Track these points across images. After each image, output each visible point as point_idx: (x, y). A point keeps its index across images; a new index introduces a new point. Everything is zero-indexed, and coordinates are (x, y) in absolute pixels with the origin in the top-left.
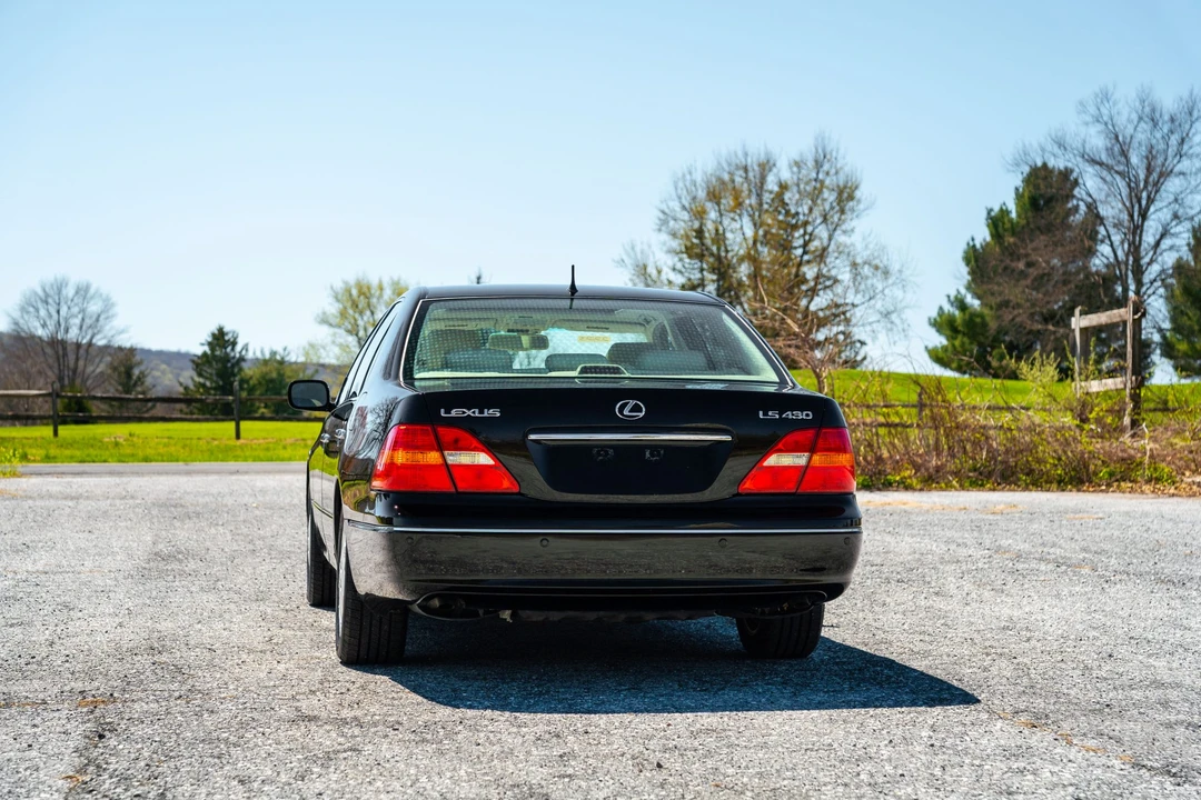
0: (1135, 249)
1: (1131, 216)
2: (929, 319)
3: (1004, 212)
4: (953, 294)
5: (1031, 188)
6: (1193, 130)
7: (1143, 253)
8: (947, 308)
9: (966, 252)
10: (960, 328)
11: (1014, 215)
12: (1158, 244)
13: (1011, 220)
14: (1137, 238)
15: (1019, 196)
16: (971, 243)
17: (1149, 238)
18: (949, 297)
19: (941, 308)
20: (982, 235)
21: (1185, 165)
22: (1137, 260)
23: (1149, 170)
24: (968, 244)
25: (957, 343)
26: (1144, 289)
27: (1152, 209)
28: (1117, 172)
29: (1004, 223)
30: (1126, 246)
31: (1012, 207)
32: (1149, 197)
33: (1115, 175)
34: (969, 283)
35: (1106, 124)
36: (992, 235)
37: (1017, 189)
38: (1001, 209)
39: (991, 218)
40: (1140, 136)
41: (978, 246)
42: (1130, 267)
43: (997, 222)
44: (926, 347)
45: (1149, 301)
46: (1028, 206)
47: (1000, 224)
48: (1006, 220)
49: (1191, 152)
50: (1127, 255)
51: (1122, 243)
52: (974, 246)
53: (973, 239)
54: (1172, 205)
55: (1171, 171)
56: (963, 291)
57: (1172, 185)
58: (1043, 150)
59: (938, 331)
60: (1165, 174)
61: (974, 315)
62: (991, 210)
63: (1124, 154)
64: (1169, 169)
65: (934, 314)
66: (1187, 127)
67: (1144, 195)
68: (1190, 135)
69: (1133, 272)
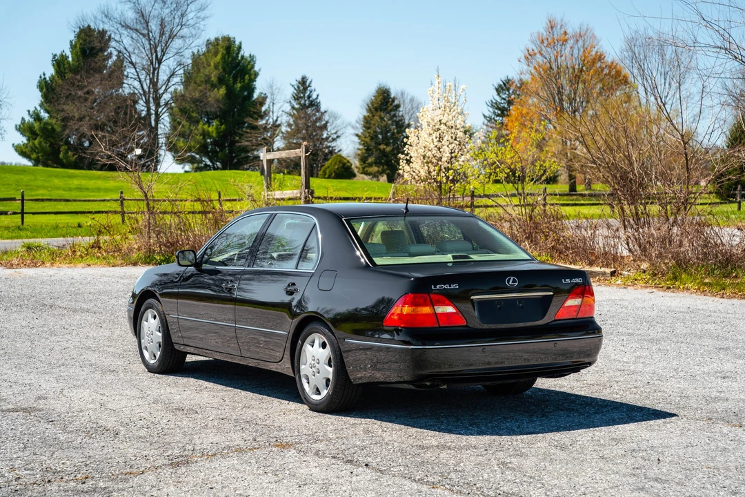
0: (154, 84)
1: (152, 63)
2: (16, 126)
3: (64, 57)
4: (32, 109)
5: (81, 41)
6: (189, 10)
7: (159, 86)
8: (27, 118)
9: (40, 82)
10: (38, 132)
11: (70, 59)
12: (168, 80)
13: (68, 63)
14: (155, 77)
15: (73, 47)
16: (43, 77)
17: (163, 77)
18: (29, 111)
19: (23, 119)
20: (50, 71)
21: (185, 31)
22: (156, 91)
23: (162, 34)
24: (41, 77)
25: (36, 142)
26: (160, 110)
27: (164, 58)
28: (141, 34)
29: (64, 65)
30: (148, 81)
31: (68, 53)
32: (162, 51)
33: (141, 36)
34: (42, 103)
35: (134, 3)
36: (57, 72)
37: (71, 42)
38: (62, 55)
39: (55, 61)
40: (155, 13)
41: (48, 79)
42: (151, 95)
43: (59, 63)
44: (13, 145)
45: (162, 117)
46: (79, 53)
47: (62, 66)
48: (66, 63)
49: (188, 23)
50: (149, 88)
51: (145, 80)
52: (45, 78)
53: (44, 74)
54: (176, 57)
55: (176, 35)
56: (39, 108)
57: (177, 43)
58: (95, 18)
59: (22, 133)
60: (172, 37)
61: (46, 123)
62: (56, 55)
63: (147, 23)
64: (175, 33)
65: (19, 122)
66: (186, 7)
67: (159, 49)
68: (187, 13)
69: (153, 98)
